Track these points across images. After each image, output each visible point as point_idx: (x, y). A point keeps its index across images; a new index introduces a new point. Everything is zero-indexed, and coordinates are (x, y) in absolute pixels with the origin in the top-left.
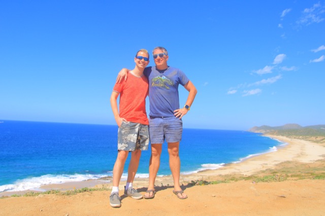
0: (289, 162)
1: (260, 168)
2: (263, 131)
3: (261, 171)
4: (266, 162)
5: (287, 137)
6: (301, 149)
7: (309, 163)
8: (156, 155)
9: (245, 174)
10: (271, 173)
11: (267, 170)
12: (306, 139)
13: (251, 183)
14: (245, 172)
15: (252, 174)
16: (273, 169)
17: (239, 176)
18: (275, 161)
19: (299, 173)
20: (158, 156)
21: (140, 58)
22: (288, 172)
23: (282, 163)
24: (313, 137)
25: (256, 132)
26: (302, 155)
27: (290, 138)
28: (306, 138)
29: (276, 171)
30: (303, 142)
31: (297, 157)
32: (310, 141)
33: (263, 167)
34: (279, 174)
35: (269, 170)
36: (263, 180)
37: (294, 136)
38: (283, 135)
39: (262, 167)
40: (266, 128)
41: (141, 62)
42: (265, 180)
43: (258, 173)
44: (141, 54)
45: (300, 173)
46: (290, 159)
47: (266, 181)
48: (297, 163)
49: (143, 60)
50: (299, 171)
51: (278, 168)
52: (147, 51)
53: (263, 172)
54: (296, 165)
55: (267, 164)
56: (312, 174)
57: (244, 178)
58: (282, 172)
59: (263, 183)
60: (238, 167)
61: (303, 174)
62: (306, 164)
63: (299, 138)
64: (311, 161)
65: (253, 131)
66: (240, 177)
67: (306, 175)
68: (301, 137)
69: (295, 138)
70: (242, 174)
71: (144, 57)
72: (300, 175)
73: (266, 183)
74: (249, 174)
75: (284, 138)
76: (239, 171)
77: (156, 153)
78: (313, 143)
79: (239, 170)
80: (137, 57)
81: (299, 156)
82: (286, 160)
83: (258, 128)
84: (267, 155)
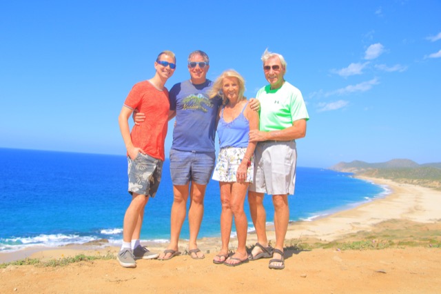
0: (394, 221)
1: (348, 229)
2: (354, 171)
3: (349, 234)
4: (357, 221)
5: (393, 180)
6: (416, 201)
7: (428, 224)
8: (180, 201)
9: (323, 238)
10: (366, 238)
11: (359, 232)
12: (424, 185)
13: (335, 251)
14: (324, 235)
15: (335, 239)
16: (369, 231)
17: (315, 242)
18: (372, 218)
19: (410, 239)
20: (183, 202)
21: (165, 64)
22: (394, 236)
23: (384, 222)
24: (434, 182)
25: (344, 171)
26: (417, 210)
27: (398, 182)
28: (424, 183)
29: (373, 235)
30: (419, 188)
31: (409, 213)
32: (430, 187)
33: (353, 227)
34: (377, 240)
35: (364, 233)
36: (352, 248)
37: (405, 180)
38: (386, 178)
39: (351, 228)
40: (359, 164)
41: (165, 70)
42: (356, 246)
43: (346, 237)
44: (165, 58)
45: (412, 238)
46: (397, 217)
47: (358, 249)
48: (407, 222)
49: (168, 67)
50: (411, 236)
51: (378, 230)
52: (174, 55)
53: (353, 236)
54: (407, 226)
55: (359, 223)
56: (431, 241)
57: (322, 245)
58: (385, 236)
59: (352, 251)
60: (312, 228)
61: (417, 241)
62: (423, 225)
63: (412, 183)
64: (430, 220)
65: (338, 169)
66: (317, 243)
67: (423, 242)
68: (415, 181)
69: (406, 182)
70: (319, 238)
71: (170, 62)
72: (412, 242)
73: (357, 251)
74: (330, 239)
75: (389, 182)
76: (314, 234)
77: (179, 198)
78: (436, 192)
79: (314, 232)
80: (158, 61)
81: (411, 212)
82: (390, 218)
83: (346, 165)
84: (360, 209)
